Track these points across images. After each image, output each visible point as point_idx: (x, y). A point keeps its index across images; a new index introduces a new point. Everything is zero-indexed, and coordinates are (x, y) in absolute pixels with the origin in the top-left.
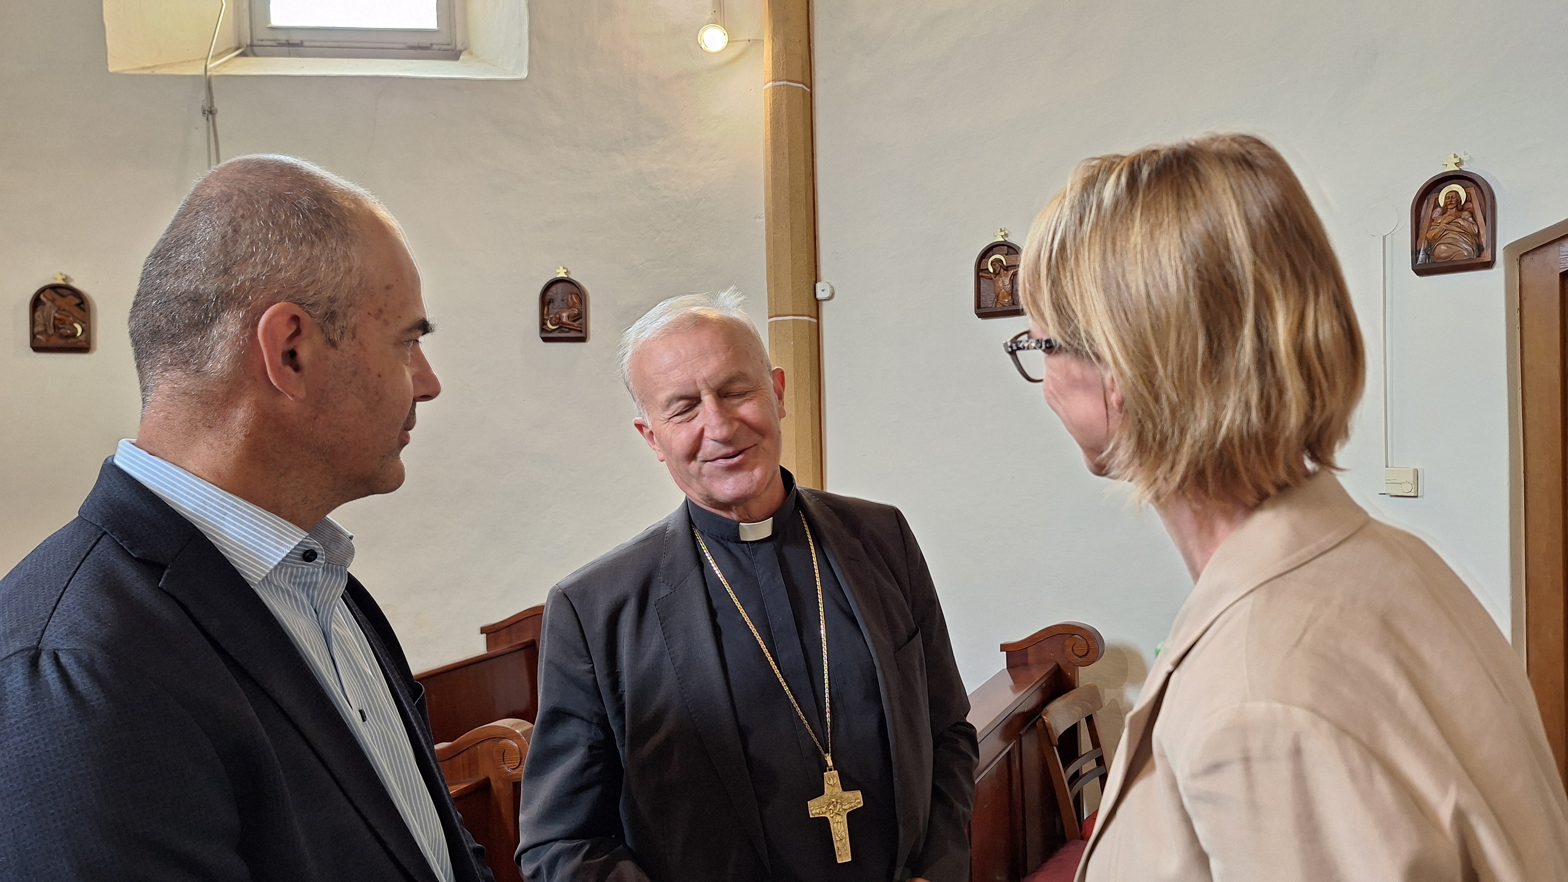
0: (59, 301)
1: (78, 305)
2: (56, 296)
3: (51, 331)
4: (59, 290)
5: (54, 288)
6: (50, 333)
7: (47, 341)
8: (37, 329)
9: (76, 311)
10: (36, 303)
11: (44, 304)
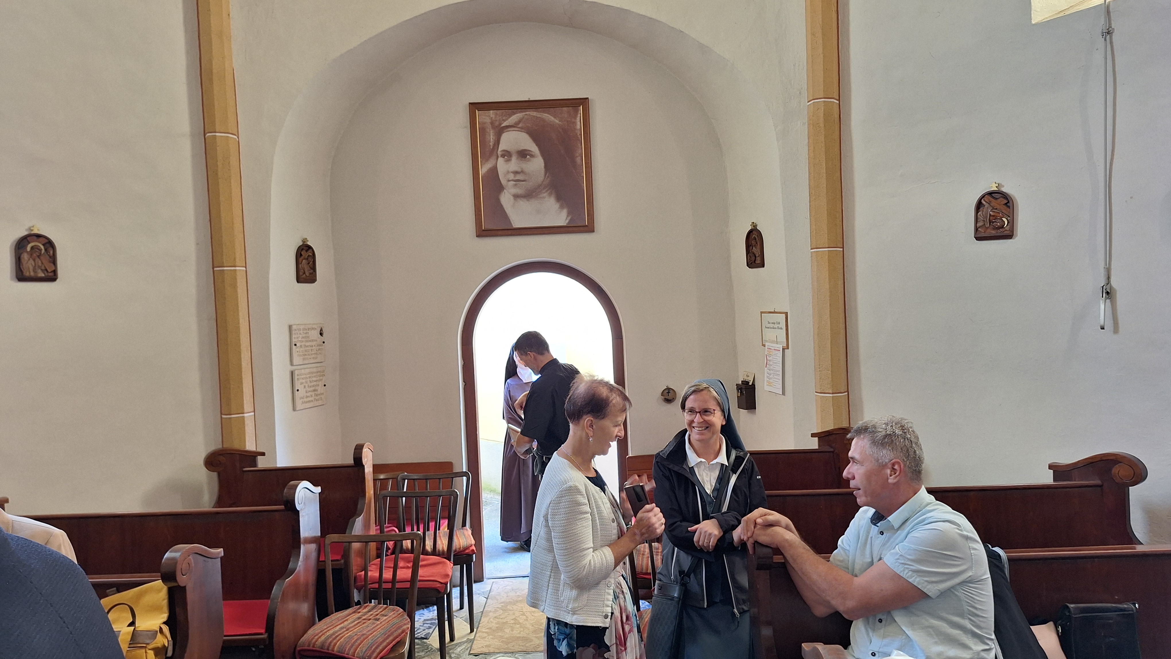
0: (994, 203)
1: (1006, 204)
2: (992, 199)
3: (988, 225)
4: (993, 195)
5: (990, 194)
6: (987, 226)
7: (985, 232)
8: (978, 225)
9: (1004, 209)
10: (979, 205)
11: (984, 206)
